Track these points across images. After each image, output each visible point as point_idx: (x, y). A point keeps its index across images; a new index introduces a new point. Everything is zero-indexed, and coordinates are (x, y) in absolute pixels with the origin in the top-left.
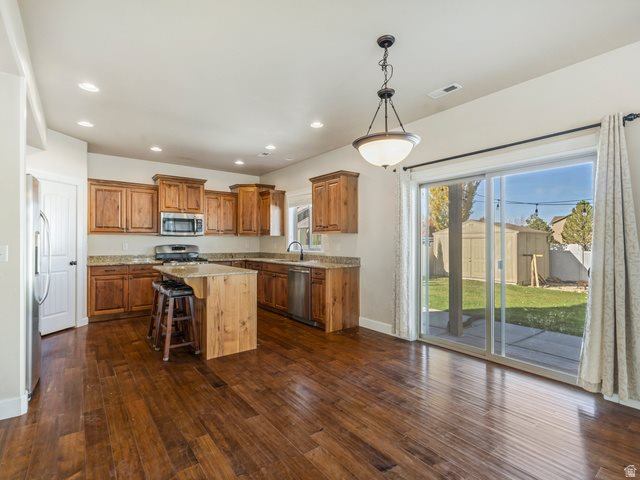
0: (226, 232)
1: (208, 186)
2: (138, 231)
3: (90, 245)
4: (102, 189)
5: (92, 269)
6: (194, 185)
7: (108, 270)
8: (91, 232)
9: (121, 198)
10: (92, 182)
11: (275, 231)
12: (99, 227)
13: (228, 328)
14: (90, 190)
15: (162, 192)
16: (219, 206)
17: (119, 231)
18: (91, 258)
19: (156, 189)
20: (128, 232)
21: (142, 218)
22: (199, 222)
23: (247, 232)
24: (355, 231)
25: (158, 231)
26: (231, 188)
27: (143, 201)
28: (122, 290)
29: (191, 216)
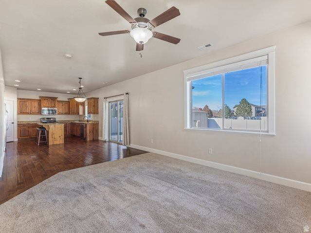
0: (66, 114)
1: (58, 99)
2: (34, 114)
3: (18, 118)
4: (22, 102)
5: (19, 125)
6: (54, 99)
7: (24, 125)
8: (18, 114)
9: (28, 104)
10: (18, 99)
11: (81, 113)
12: (21, 112)
13: (56, 137)
14: (18, 101)
15: (42, 102)
16: (63, 105)
17: (28, 113)
18: (18, 122)
19: (40, 100)
20: (31, 114)
21: (35, 109)
22: (55, 111)
23: (73, 113)
24: (98, 114)
25: (41, 113)
26: (68, 99)
27: (36, 104)
28: (29, 131)
29: (52, 109)
